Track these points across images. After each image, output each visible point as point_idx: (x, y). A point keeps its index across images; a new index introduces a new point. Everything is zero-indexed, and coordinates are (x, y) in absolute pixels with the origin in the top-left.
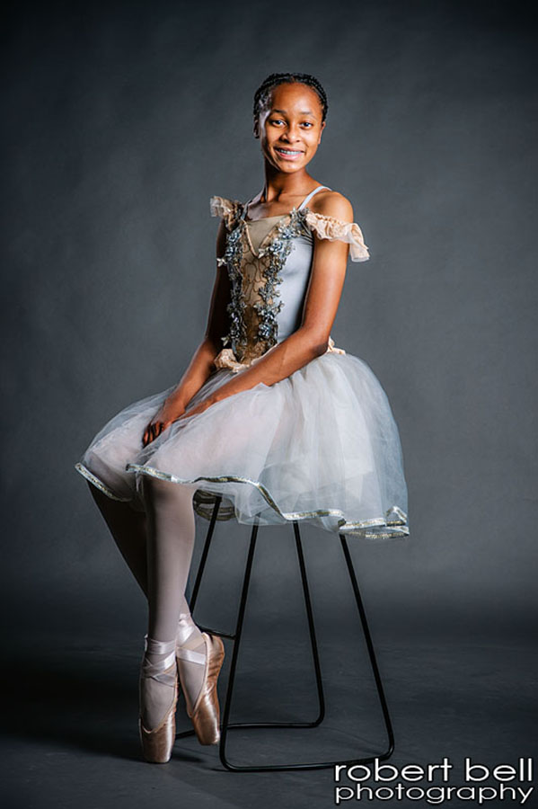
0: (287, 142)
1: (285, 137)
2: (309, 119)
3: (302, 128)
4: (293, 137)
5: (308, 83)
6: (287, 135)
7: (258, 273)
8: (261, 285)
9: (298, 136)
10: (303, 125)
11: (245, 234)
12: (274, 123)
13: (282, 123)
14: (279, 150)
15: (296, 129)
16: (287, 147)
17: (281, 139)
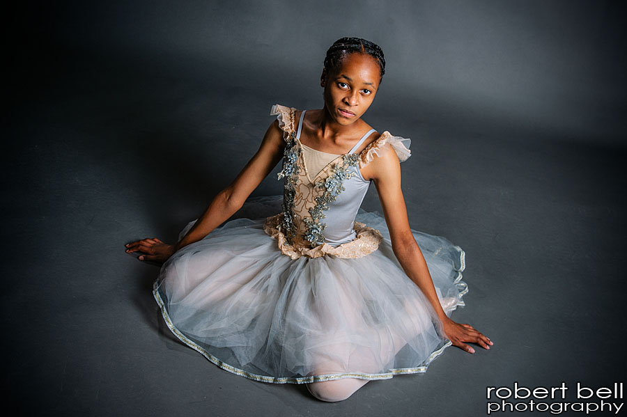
0: (348, 104)
1: (347, 100)
2: (369, 87)
3: (362, 94)
4: (353, 102)
5: (374, 55)
6: (349, 99)
7: (311, 195)
8: (312, 206)
9: (358, 101)
10: (363, 91)
11: (302, 158)
12: (340, 85)
13: (346, 87)
14: (341, 110)
15: (357, 95)
16: (347, 108)
17: (343, 100)
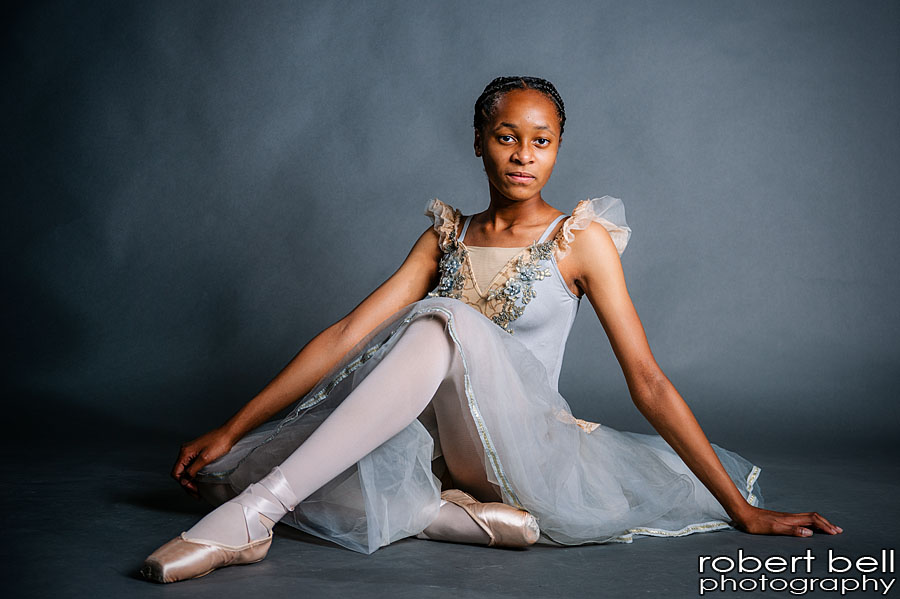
0: (519, 163)
1: (516, 157)
2: (544, 135)
3: (536, 146)
4: (526, 157)
5: (543, 90)
6: (519, 155)
10: (537, 142)
11: (467, 263)
12: (502, 140)
13: (511, 140)
14: (512, 175)
15: (529, 146)
16: (520, 169)
17: (511, 160)
